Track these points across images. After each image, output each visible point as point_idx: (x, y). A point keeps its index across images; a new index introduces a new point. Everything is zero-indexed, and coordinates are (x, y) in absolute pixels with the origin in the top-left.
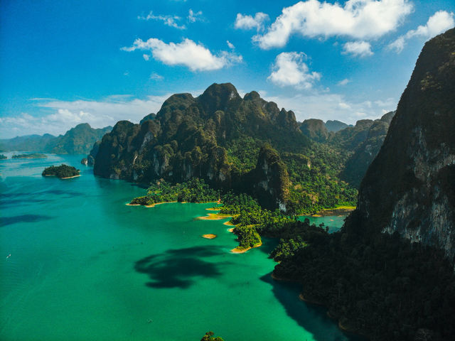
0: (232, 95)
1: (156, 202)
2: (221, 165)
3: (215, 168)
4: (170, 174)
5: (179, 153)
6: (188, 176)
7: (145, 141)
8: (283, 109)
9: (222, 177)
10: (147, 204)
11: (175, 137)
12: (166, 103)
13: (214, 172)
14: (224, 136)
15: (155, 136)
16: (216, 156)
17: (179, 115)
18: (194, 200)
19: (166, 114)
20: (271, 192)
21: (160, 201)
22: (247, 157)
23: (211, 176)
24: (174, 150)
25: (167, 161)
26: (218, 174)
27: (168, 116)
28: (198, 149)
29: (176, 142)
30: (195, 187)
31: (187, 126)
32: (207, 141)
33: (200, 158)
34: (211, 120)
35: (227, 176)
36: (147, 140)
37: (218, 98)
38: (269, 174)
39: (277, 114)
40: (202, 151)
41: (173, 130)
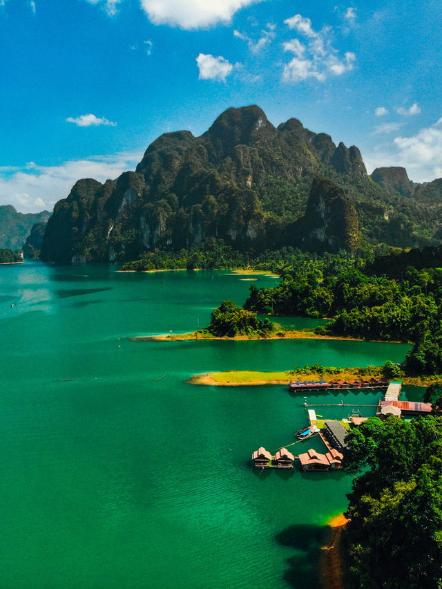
0: (260, 122)
1: (157, 268)
2: (249, 215)
3: (242, 222)
4: (169, 242)
5: (182, 210)
6: (198, 238)
7: (124, 203)
8: (341, 144)
9: (251, 233)
10: (147, 269)
11: (172, 190)
12: (151, 148)
13: (238, 227)
14: (249, 183)
15: (139, 194)
16: (242, 204)
17: (176, 158)
18: (211, 266)
19: (153, 164)
20: (330, 241)
21: (162, 267)
22: (286, 208)
23: (233, 234)
24: (173, 208)
25: (162, 226)
26: (245, 229)
27: (156, 165)
28: (212, 198)
29: (174, 195)
30: (212, 249)
31: (192, 171)
32: (226, 186)
33: (216, 211)
34: (229, 160)
35: (259, 231)
36: (127, 201)
37: (237, 129)
38: (327, 215)
39: (331, 153)
40: (218, 201)
41: (168, 182)
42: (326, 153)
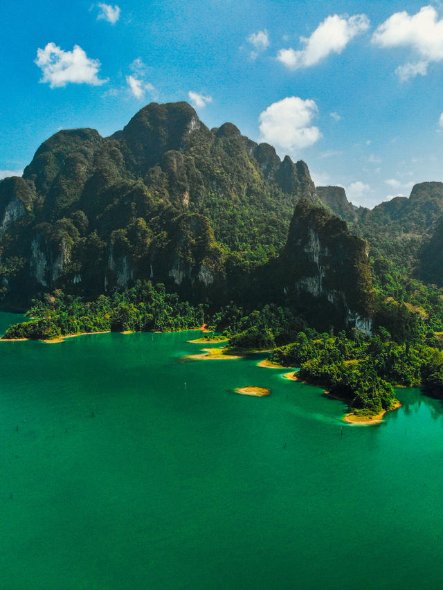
0: (193, 123)
1: (63, 333)
2: (201, 250)
3: (190, 259)
4: (76, 280)
5: (95, 235)
6: (123, 279)
7: (7, 219)
8: (287, 158)
9: (205, 276)
10: (47, 337)
11: (78, 205)
12: (44, 148)
13: (185, 266)
14: (186, 202)
15: (29, 208)
16: (190, 234)
17: (82, 163)
18: (150, 327)
19: (47, 169)
20: (331, 299)
21: (73, 330)
23: (177, 276)
24: (80, 231)
25: (67, 253)
26: (197, 269)
27: (52, 171)
28: (142, 222)
29: (82, 213)
30: (148, 299)
31: (106, 182)
32: (161, 206)
33: (149, 241)
34: (158, 170)
35: (217, 274)
36: (12, 216)
37: (163, 131)
39: (276, 168)
40: (151, 227)
41: (71, 193)
42: (269, 167)
